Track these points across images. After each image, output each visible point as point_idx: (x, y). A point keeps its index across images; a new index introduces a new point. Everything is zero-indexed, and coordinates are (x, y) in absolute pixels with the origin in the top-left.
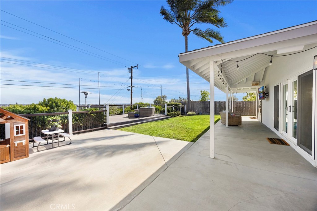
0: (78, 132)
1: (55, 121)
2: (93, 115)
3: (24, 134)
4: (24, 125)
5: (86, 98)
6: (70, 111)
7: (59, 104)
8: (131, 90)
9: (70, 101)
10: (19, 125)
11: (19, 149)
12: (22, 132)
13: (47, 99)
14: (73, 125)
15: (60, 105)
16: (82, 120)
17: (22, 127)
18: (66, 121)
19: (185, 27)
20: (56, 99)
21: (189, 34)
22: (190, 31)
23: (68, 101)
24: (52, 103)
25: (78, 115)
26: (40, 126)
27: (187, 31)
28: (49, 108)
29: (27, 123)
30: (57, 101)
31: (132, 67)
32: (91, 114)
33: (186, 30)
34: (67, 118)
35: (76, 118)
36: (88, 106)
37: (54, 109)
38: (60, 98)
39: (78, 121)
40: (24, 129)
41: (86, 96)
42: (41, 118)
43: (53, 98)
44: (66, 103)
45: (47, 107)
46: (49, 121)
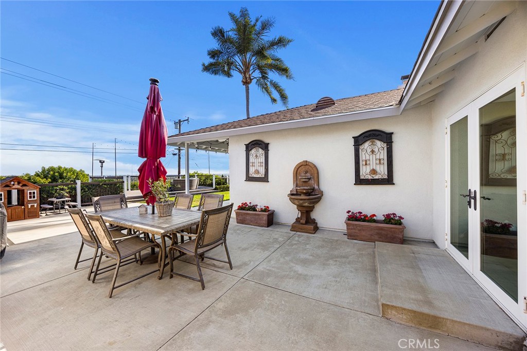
0: (87, 203)
1: (62, 189)
2: (106, 186)
3: (36, 199)
4: (35, 191)
5: (102, 167)
6: (79, 182)
7: (65, 174)
8: (179, 155)
9: (81, 170)
10: (32, 191)
11: (32, 210)
12: (34, 197)
13: (47, 167)
14: (81, 196)
15: (66, 176)
16: (92, 191)
17: (34, 193)
18: (73, 192)
19: (245, 74)
20: (60, 168)
21: (251, 82)
22: (253, 79)
23: (78, 170)
24: (54, 173)
25: (87, 186)
26: (45, 196)
27: (248, 79)
28: (50, 180)
29: (38, 189)
30: (62, 170)
31: (180, 121)
32: (104, 186)
33: (246, 79)
34: (75, 189)
35: (84, 189)
36: (103, 178)
37: (57, 181)
38: (66, 167)
39: (87, 192)
40: (36, 195)
41: (102, 165)
42: (46, 189)
43: (56, 166)
44: (76, 174)
45: (47, 179)
46: (56, 190)
